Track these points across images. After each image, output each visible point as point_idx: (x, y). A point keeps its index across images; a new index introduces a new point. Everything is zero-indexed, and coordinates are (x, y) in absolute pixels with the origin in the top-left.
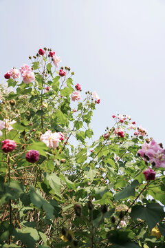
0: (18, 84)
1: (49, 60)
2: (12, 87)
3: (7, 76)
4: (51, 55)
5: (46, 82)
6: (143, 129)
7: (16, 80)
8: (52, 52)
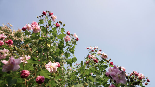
0: (31, 33)
1: (49, 18)
2: (27, 36)
3: (24, 29)
4: (50, 15)
5: (49, 31)
6: (105, 54)
7: (30, 31)
8: (51, 13)
